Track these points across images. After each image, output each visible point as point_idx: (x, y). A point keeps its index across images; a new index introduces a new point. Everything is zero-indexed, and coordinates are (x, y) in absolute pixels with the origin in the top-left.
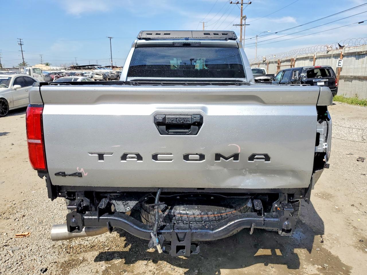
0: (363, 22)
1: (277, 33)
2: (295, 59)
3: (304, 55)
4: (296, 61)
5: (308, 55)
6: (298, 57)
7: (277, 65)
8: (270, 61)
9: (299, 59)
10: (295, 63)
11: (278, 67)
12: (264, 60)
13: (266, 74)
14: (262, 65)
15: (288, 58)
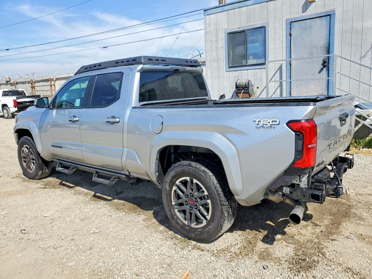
0: (107, 47)
1: (8, 50)
2: (55, 79)
3: (66, 75)
4: (56, 80)
5: (70, 74)
6: (58, 77)
7: (30, 85)
8: (17, 81)
9: (60, 78)
10: (54, 83)
11: (32, 87)
12: (8, 80)
13: (27, 95)
14: (5, 86)
15: (44, 78)
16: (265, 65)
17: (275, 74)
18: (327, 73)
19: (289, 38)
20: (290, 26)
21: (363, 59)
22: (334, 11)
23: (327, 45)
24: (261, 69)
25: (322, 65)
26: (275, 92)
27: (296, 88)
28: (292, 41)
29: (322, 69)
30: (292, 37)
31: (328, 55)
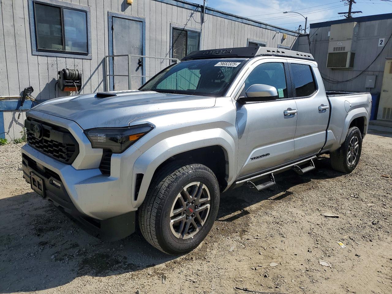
16: (87, 55)
17: (98, 67)
18: (142, 71)
19: (112, 32)
20: (111, 20)
21: (162, 64)
22: (144, 19)
23: (141, 47)
24: (82, 59)
25: (138, 64)
26: (99, 86)
27: (119, 83)
28: (114, 36)
29: (138, 68)
30: (113, 32)
31: (142, 56)
